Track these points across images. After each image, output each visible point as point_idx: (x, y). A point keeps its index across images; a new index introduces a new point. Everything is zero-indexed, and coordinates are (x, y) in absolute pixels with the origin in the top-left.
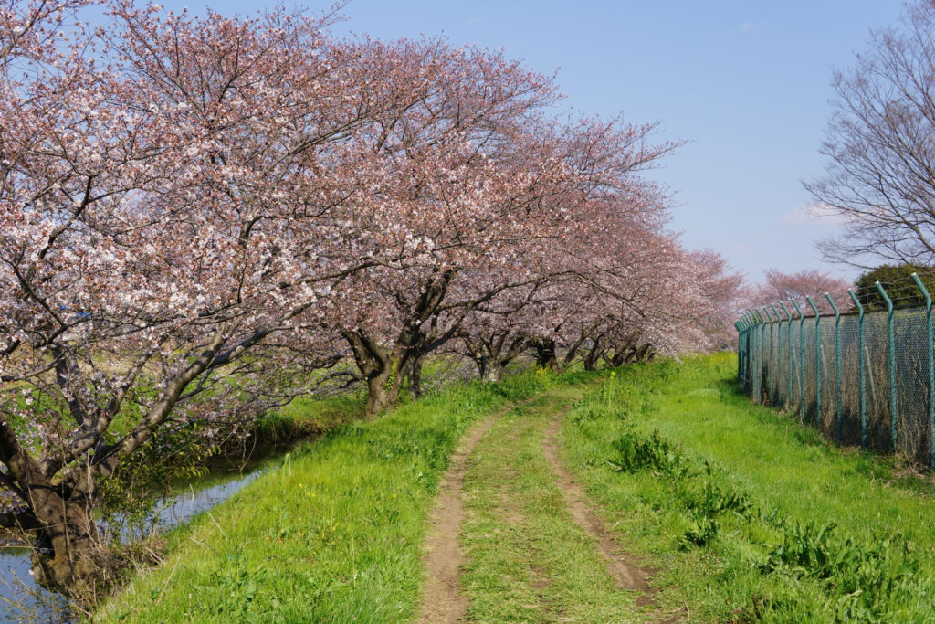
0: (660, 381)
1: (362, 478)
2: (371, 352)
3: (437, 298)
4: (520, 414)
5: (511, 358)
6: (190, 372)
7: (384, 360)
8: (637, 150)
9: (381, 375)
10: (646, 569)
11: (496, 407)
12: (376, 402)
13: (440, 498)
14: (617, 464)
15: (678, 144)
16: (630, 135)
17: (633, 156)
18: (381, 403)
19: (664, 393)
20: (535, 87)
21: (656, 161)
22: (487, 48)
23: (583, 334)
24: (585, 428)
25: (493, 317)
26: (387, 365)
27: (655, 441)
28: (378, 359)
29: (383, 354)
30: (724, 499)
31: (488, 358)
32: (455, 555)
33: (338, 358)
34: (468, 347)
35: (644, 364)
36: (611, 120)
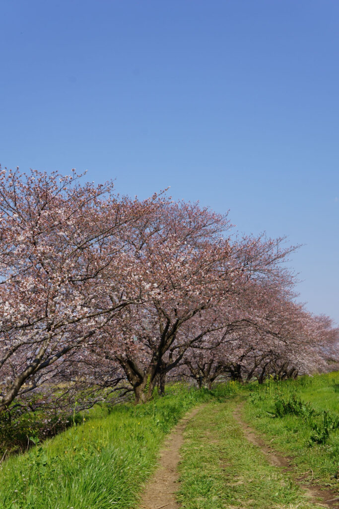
0: (301, 387)
1: (124, 424)
2: (135, 372)
3: (171, 340)
4: (220, 402)
5: (216, 377)
6: (27, 372)
7: (142, 376)
8: (275, 251)
9: (141, 385)
10: (289, 457)
11: (207, 400)
12: (140, 400)
13: (170, 435)
14: (273, 414)
15: (297, 247)
16: (271, 244)
17: (273, 255)
18: (142, 401)
19: (303, 392)
20: (217, 221)
21: (286, 257)
22: (189, 202)
23: (256, 364)
24: (257, 404)
25: (204, 352)
26: (145, 378)
27: (294, 401)
28: (140, 376)
29: (141, 372)
30: (334, 423)
31: (203, 377)
32: (177, 458)
33: (119, 380)
34: (192, 372)
35: (291, 380)
36: (259, 236)
